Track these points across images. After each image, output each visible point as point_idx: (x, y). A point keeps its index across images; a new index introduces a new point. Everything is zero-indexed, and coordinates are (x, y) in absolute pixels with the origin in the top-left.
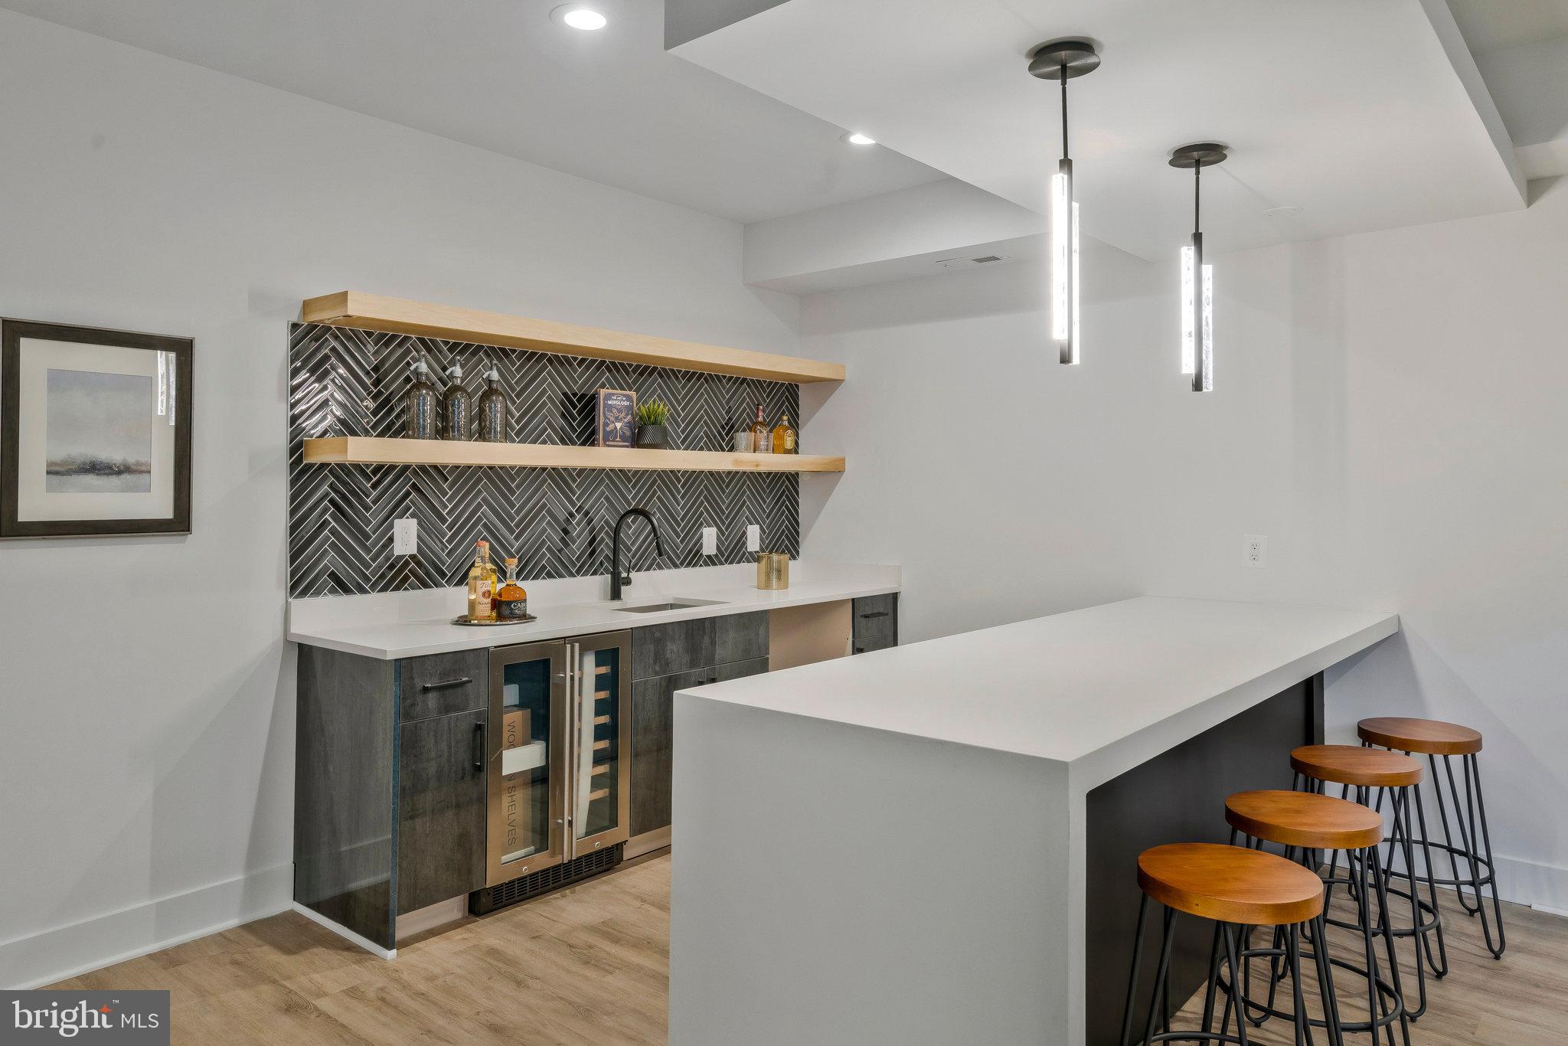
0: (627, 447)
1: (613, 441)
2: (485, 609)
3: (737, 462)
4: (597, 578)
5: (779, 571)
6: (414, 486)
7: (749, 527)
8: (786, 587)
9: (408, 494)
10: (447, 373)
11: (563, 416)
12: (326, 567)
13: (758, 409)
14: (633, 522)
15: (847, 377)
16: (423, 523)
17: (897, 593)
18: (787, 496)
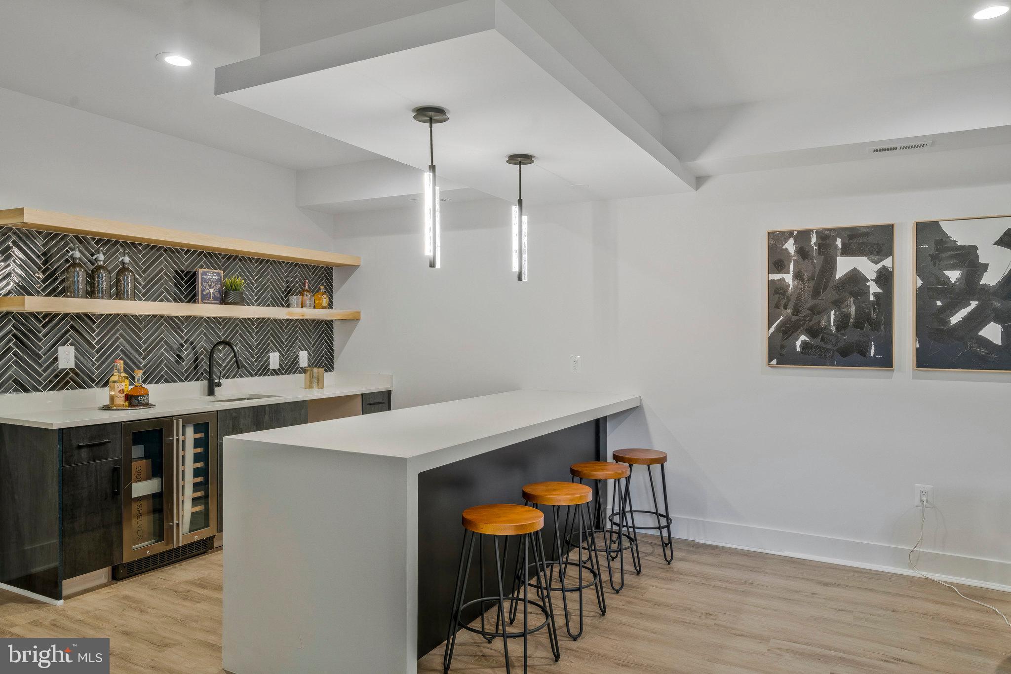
0: (217, 304)
1: (208, 300)
2: (121, 400)
3: (289, 313)
4: (199, 382)
5: (318, 379)
6: (72, 327)
7: (301, 352)
8: (322, 387)
9: (68, 331)
10: (94, 258)
11: (175, 285)
12: (11, 376)
13: (305, 282)
14: (223, 349)
15: (362, 264)
16: (78, 349)
17: (390, 391)
18: (325, 334)
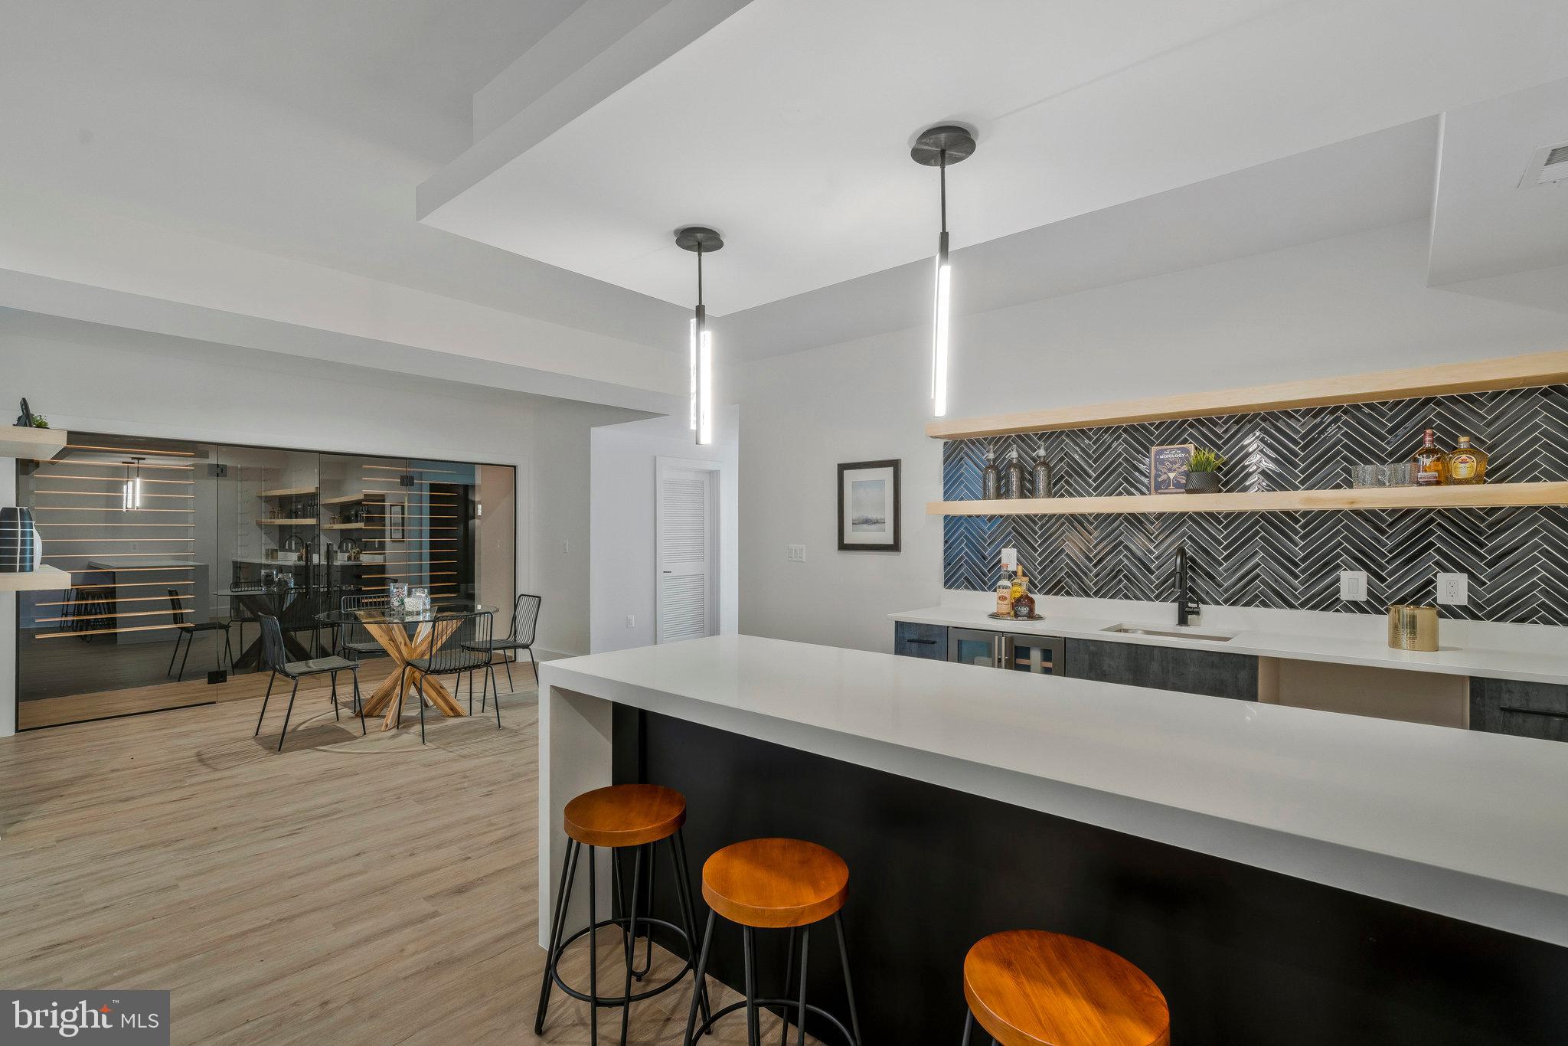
0: (1182, 493)
1: (1166, 489)
2: (1005, 607)
6: (1015, 529)
7: (1443, 575)
9: (1010, 533)
12: (962, 574)
16: (1023, 552)
